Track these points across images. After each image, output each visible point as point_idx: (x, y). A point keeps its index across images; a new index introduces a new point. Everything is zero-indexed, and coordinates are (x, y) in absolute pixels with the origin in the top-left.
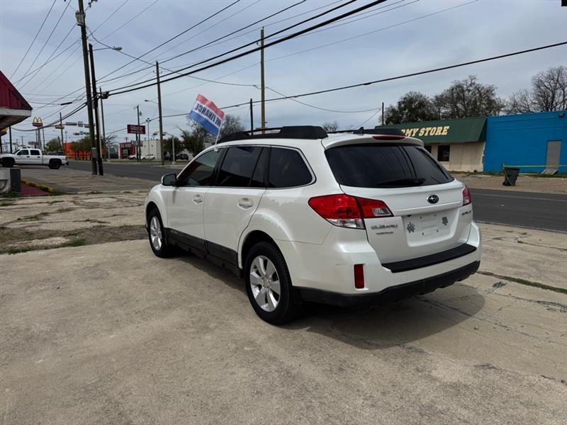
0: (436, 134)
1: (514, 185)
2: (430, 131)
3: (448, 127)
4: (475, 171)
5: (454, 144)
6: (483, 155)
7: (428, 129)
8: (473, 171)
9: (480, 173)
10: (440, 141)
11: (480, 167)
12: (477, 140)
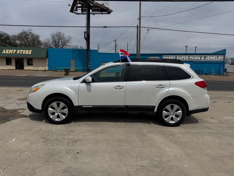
0: (26, 53)
1: (69, 75)
2: (22, 52)
3: (31, 51)
4: (45, 70)
5: (34, 58)
6: (47, 63)
7: (21, 51)
8: (44, 70)
9: (47, 70)
10: (28, 57)
11: (47, 68)
12: (45, 57)
